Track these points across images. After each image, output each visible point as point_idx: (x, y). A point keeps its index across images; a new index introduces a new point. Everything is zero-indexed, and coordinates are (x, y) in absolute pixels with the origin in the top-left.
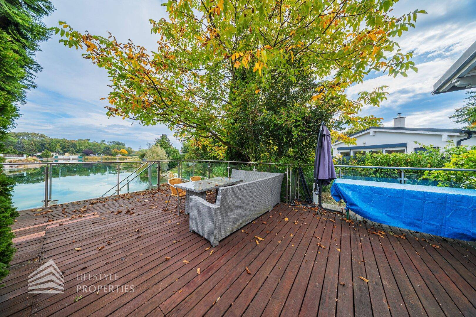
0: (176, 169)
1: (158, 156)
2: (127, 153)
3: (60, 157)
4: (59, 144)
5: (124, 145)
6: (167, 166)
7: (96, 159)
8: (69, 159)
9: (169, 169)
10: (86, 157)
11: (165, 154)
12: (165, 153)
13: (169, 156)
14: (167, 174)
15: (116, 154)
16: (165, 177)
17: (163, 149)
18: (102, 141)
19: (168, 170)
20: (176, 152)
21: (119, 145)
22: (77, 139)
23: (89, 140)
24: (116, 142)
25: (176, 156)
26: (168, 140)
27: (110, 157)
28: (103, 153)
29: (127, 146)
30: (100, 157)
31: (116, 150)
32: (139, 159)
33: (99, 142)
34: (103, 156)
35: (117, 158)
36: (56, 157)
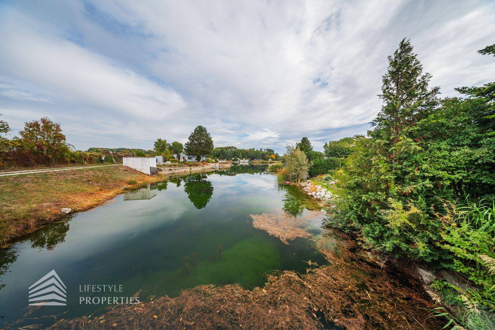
0: (319, 179)
1: (298, 161)
2: (275, 158)
3: (241, 161)
4: (241, 153)
5: (273, 151)
6: (308, 173)
7: (257, 163)
8: (244, 162)
9: (309, 176)
10: (252, 161)
11: (305, 159)
12: (305, 156)
13: (309, 161)
14: (307, 185)
15: (268, 158)
16: (305, 188)
17: (303, 152)
18: (261, 149)
19: (308, 179)
20: (318, 155)
21: (270, 151)
22: (249, 149)
23: (254, 149)
24: (268, 149)
25: (319, 161)
26: (308, 143)
27: (264, 161)
28: (261, 158)
29: (275, 152)
30: (259, 161)
31: (268, 156)
32: (281, 163)
33: (259, 150)
34: (261, 161)
35: (269, 162)
36: (239, 161)
